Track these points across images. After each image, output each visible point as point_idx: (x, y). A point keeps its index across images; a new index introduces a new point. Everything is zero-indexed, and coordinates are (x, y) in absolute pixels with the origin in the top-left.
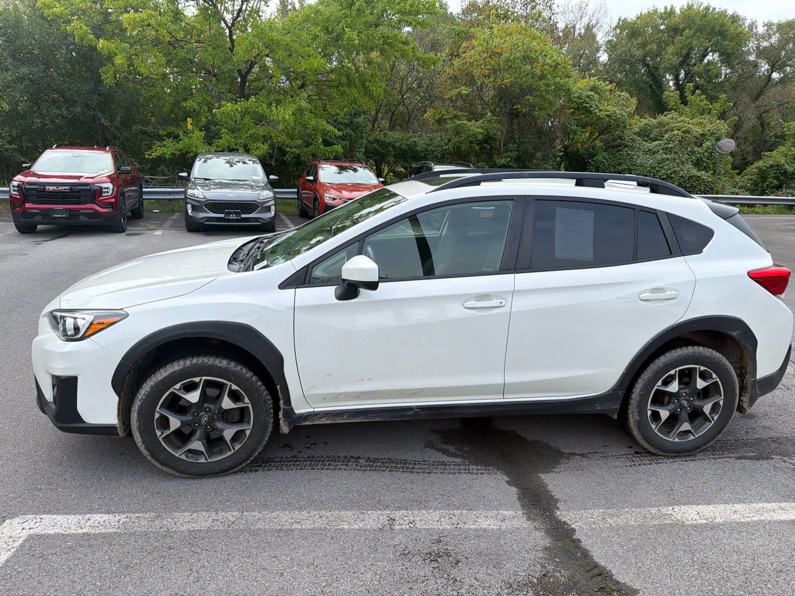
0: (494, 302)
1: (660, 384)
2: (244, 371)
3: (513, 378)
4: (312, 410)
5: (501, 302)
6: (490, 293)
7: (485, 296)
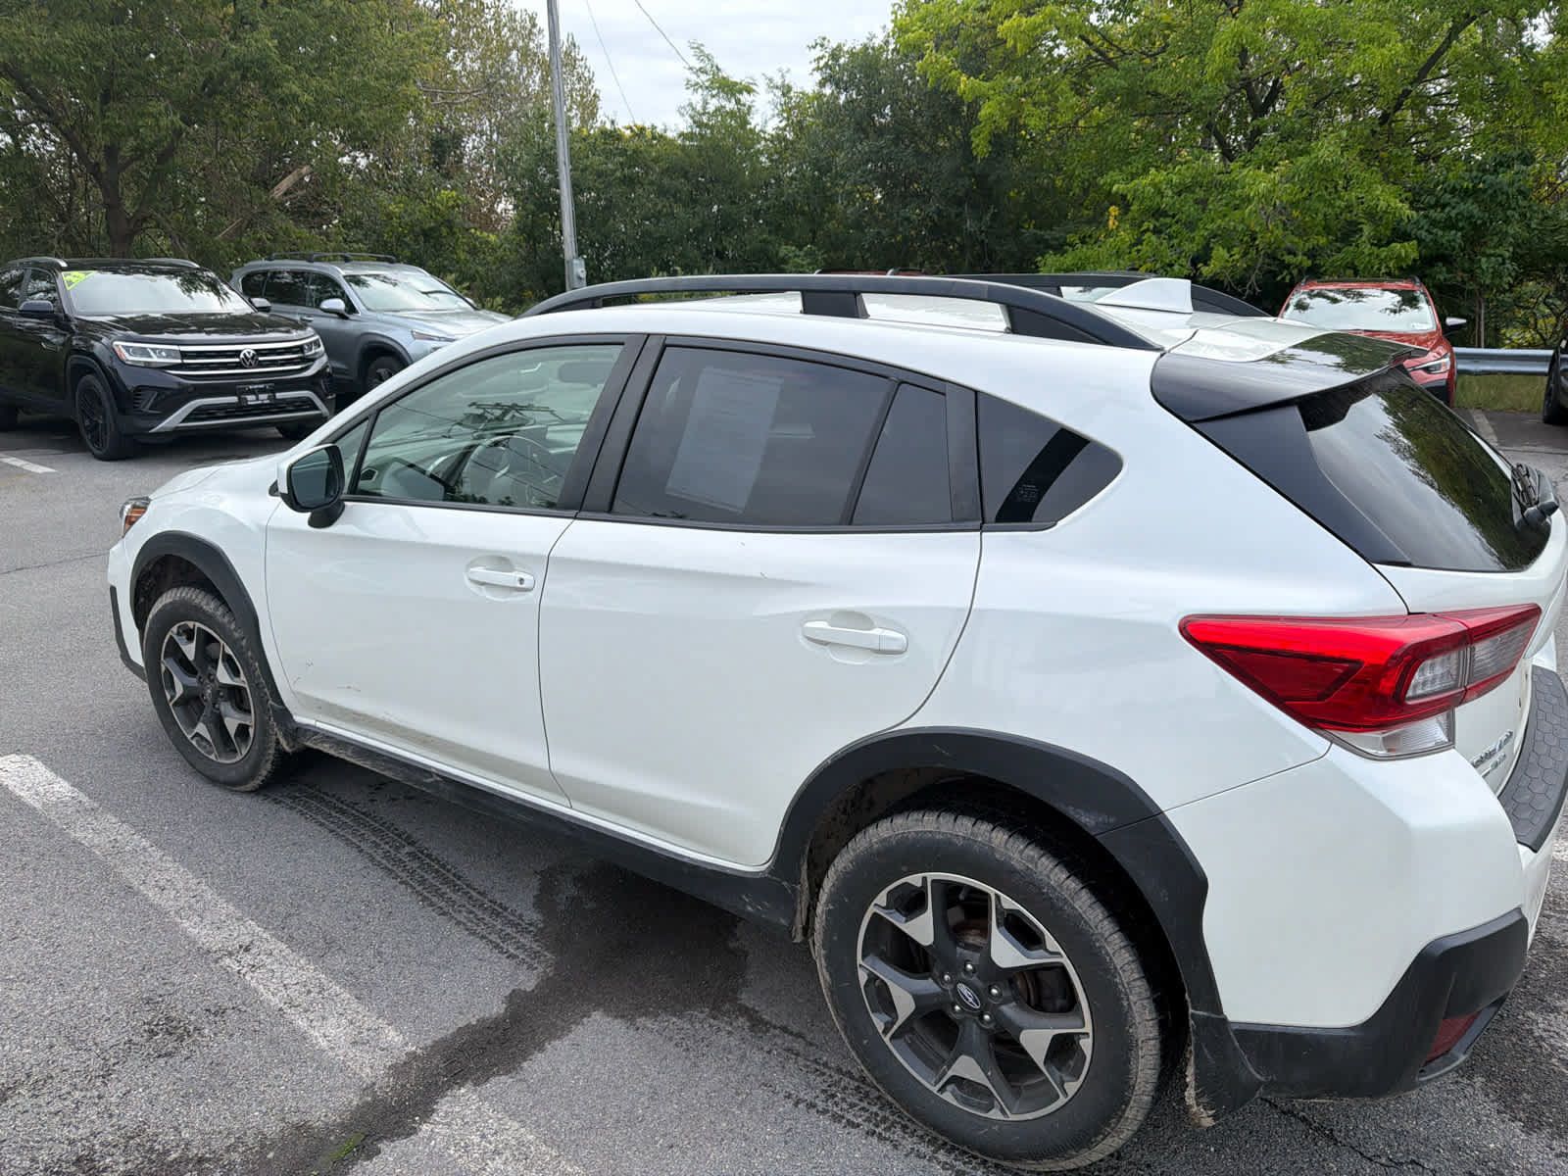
0: (510, 578)
1: (884, 904)
2: (233, 626)
3: (566, 764)
4: (312, 722)
5: (521, 581)
6: (508, 553)
7: (502, 561)
